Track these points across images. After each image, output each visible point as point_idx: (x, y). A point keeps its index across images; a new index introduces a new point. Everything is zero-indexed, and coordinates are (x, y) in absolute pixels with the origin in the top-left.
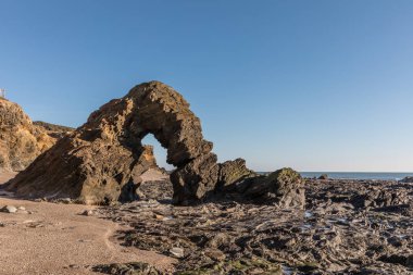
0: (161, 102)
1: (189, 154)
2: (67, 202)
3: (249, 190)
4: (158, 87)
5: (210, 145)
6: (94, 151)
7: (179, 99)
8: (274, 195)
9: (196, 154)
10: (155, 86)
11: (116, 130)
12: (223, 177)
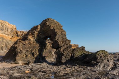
0: (50, 25)
1: (59, 45)
2: (11, 63)
3: (85, 60)
4: (49, 20)
5: (69, 41)
6: (23, 44)
7: (57, 24)
8: (95, 62)
9: (62, 45)
10: (48, 20)
11: (34, 37)
12: (74, 54)
